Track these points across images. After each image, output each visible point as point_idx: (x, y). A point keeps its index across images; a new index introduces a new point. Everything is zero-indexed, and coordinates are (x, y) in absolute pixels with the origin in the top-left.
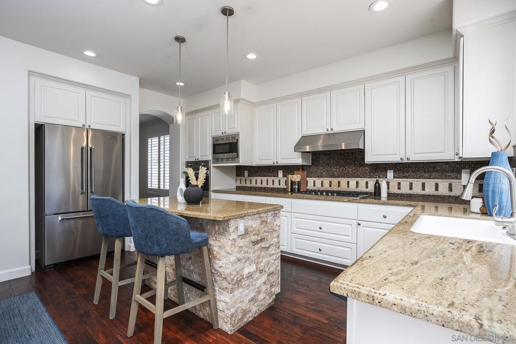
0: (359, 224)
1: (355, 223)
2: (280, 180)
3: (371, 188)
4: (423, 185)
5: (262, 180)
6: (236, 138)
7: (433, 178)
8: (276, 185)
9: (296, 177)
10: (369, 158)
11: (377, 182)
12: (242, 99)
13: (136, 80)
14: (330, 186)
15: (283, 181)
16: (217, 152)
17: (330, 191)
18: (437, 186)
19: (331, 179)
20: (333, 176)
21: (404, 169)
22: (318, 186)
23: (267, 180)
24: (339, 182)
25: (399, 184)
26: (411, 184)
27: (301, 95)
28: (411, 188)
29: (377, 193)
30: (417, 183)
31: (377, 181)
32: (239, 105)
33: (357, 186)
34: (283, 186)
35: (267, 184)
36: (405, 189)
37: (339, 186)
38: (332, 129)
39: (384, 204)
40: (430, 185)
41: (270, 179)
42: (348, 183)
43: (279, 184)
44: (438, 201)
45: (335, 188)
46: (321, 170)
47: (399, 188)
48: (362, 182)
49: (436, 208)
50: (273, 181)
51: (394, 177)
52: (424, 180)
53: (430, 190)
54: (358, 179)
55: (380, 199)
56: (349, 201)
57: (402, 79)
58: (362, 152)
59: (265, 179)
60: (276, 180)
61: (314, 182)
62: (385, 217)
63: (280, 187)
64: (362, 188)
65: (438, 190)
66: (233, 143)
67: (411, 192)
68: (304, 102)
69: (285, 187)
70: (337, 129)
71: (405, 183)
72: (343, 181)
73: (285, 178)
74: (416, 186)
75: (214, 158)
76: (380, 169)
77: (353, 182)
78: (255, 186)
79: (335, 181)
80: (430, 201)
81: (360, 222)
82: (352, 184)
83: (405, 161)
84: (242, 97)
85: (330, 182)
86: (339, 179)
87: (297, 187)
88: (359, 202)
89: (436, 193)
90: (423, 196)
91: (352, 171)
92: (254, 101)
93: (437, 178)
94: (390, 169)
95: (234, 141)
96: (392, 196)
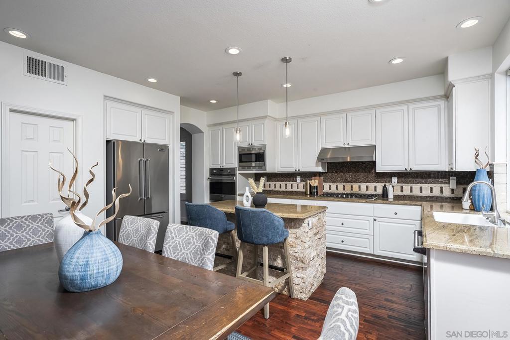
0: (375, 220)
1: (372, 219)
2: (298, 185)
3: (379, 191)
4: (421, 189)
5: (280, 185)
6: (263, 149)
7: (428, 183)
8: (295, 189)
9: (314, 182)
10: (380, 168)
11: (385, 187)
12: (268, 116)
13: (177, 99)
14: (344, 189)
15: (301, 185)
16: (243, 161)
17: (344, 194)
18: (431, 189)
19: (344, 184)
20: (346, 181)
21: (405, 176)
22: (333, 189)
23: (286, 185)
24: (352, 186)
25: (402, 188)
26: (411, 188)
27: (321, 115)
28: (411, 191)
29: (384, 195)
30: (416, 188)
31: (385, 185)
32: (266, 121)
33: (367, 190)
34: (301, 189)
35: (286, 188)
36: (407, 192)
37: (352, 190)
38: (348, 144)
39: (391, 203)
40: (426, 188)
41: (289, 184)
42: (360, 187)
43: (298, 188)
44: (433, 201)
45: (348, 191)
46: (336, 176)
47: (402, 191)
48: (371, 186)
49: (442, 206)
50: (292, 185)
51: (398, 182)
52: (421, 185)
53: (426, 192)
54: (367, 184)
55: (387, 200)
56: (367, 202)
57: (405, 108)
58: (374, 164)
59: (283, 184)
60: (295, 184)
61: (330, 186)
62: (396, 214)
63: (298, 190)
64: (371, 191)
65: (432, 193)
66: (260, 153)
67: (411, 194)
68: (323, 121)
69: (304, 190)
70: (352, 144)
71: (407, 187)
72: (356, 186)
73: (304, 183)
74: (416, 189)
75: (240, 166)
76: (387, 176)
77: (363, 186)
78: (274, 189)
79: (348, 185)
80: (427, 201)
81: (376, 218)
82: (363, 188)
83: (409, 170)
84: (269, 115)
85: (344, 186)
86: (352, 184)
87: (315, 190)
88: (375, 203)
89: (431, 195)
90: (421, 197)
91: (363, 177)
92: (277, 117)
93: (431, 183)
94: (395, 176)
95: (261, 151)
96: (397, 198)
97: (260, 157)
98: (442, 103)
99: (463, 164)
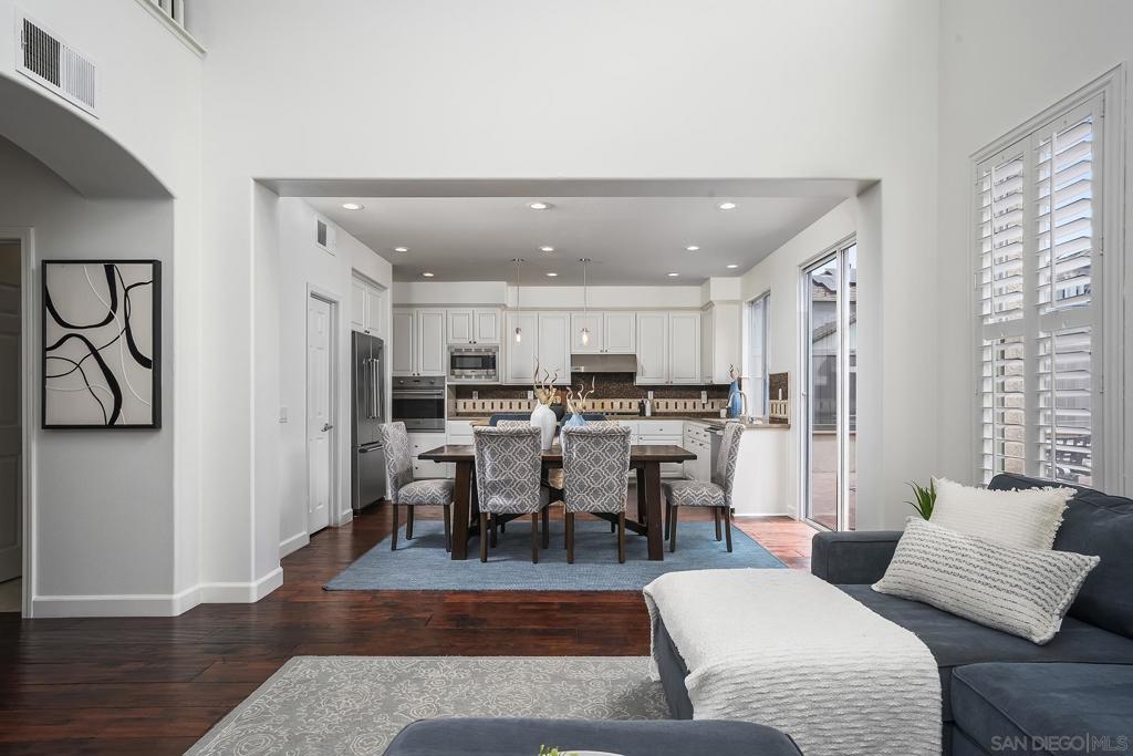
3: (635, 408)
4: (676, 404)
6: (494, 351)
7: (683, 398)
10: (639, 381)
11: (641, 403)
12: (505, 305)
13: (388, 266)
14: (592, 407)
16: (454, 366)
18: (685, 404)
19: (595, 400)
20: (596, 397)
21: (663, 391)
23: (511, 402)
24: (602, 404)
25: (659, 403)
26: (667, 404)
27: (571, 310)
28: (667, 407)
29: (642, 413)
30: (671, 403)
31: (641, 401)
32: (499, 311)
33: (621, 407)
36: (663, 408)
37: (602, 407)
38: (606, 351)
39: (648, 419)
40: (681, 404)
41: (515, 402)
42: (612, 404)
45: (598, 409)
47: (658, 407)
48: (626, 402)
50: (520, 403)
51: (654, 397)
52: (676, 400)
53: (681, 408)
54: (622, 400)
57: (665, 315)
58: (634, 375)
60: (524, 402)
64: (626, 409)
65: (686, 408)
66: (488, 357)
67: (667, 411)
68: (574, 319)
70: (611, 351)
71: (663, 403)
72: (607, 403)
74: (671, 405)
75: (448, 374)
76: (644, 390)
77: (616, 403)
79: (598, 402)
82: (616, 405)
83: (669, 384)
85: (593, 404)
86: (603, 401)
89: (685, 411)
90: (676, 413)
91: (616, 392)
92: (509, 306)
93: (685, 398)
94: (651, 391)
95: (493, 354)
96: (655, 415)
97: (488, 362)
98: (697, 315)
99: (720, 377)
